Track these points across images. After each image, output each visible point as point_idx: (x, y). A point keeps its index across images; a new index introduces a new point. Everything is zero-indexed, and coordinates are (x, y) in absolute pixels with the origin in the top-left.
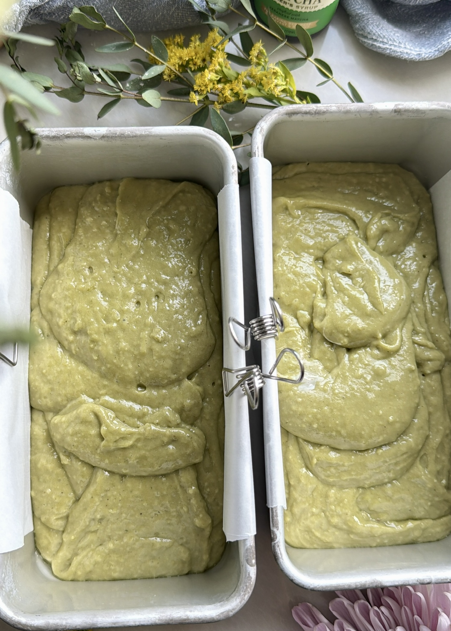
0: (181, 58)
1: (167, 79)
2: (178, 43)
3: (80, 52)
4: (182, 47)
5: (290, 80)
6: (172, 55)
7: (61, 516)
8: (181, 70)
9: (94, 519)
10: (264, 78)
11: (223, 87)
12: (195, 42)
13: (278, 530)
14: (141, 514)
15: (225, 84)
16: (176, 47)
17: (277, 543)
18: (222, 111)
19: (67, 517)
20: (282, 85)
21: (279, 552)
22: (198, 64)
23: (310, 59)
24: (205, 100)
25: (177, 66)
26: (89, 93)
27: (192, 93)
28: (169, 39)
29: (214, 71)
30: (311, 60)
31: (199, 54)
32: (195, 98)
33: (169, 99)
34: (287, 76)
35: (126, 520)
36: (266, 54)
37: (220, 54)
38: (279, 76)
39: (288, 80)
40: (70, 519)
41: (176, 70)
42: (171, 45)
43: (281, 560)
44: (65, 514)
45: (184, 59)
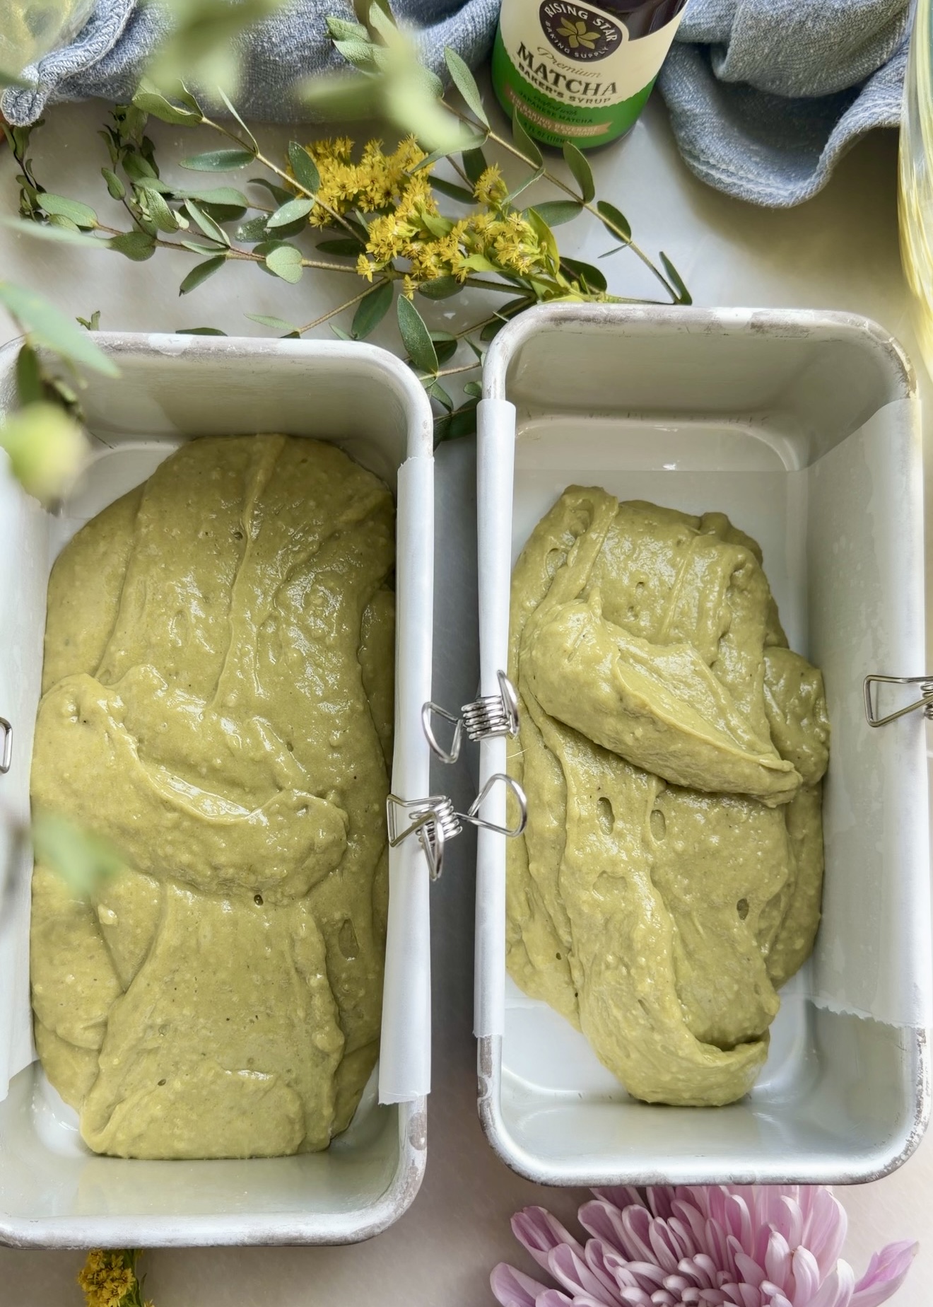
0: (343, 187)
1: (317, 225)
2: (340, 153)
3: (150, 159)
4: (347, 163)
5: (548, 244)
6: (328, 176)
7: (92, 1022)
8: (342, 210)
9: (151, 1027)
10: (500, 238)
11: (423, 248)
12: (373, 156)
13: (490, 1077)
14: (228, 1019)
15: (427, 243)
16: (336, 162)
17: (487, 1099)
18: (418, 293)
19: (105, 1024)
20: (533, 254)
21: (490, 1116)
22: (377, 202)
23: (588, 205)
24: (388, 269)
25: (336, 202)
26: (165, 244)
27: (362, 257)
28: (324, 146)
29: (405, 218)
30: (591, 208)
31: (378, 182)
32: (367, 268)
33: (319, 264)
34: (543, 236)
35: (204, 1031)
36: (506, 190)
37: (418, 185)
38: (528, 237)
39: (544, 244)
40: (110, 1028)
41: (333, 209)
42: (328, 158)
43: (492, 1129)
44: (100, 1020)
45: (350, 191)
